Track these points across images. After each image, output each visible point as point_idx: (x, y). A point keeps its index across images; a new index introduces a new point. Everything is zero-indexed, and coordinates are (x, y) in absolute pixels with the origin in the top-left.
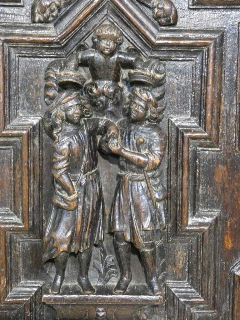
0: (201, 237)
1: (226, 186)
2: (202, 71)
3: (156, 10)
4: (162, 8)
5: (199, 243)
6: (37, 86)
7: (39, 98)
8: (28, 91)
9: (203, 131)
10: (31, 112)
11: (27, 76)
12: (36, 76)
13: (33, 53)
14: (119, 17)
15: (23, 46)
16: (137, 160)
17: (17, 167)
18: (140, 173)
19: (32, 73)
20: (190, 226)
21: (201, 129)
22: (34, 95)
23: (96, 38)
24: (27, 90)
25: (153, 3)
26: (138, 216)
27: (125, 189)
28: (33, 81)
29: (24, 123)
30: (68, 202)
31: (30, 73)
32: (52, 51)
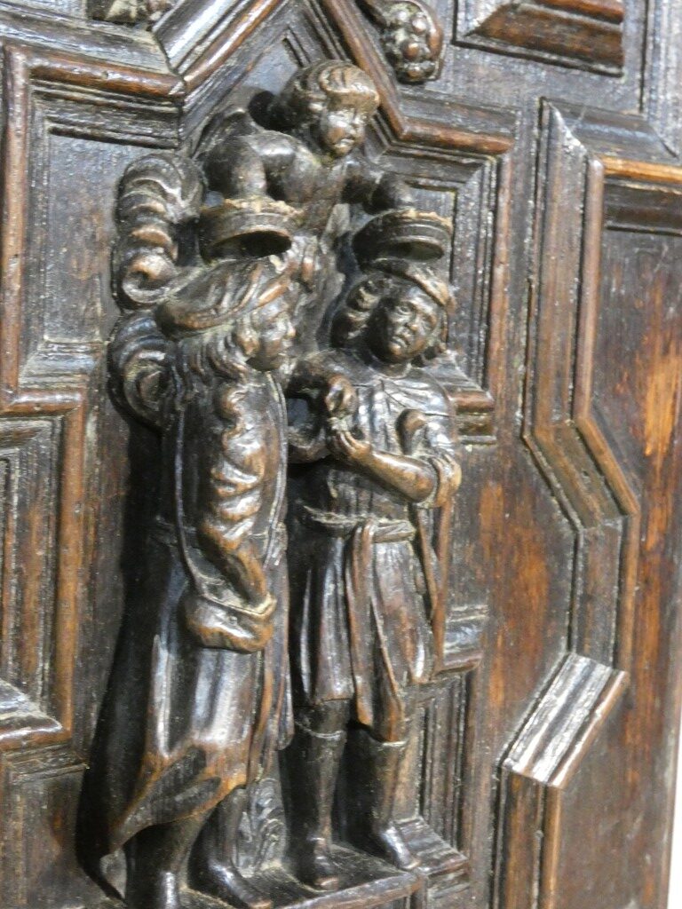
0: (461, 684)
1: (500, 537)
2: (479, 222)
3: (401, 36)
4: (424, 32)
5: (455, 701)
6: (94, 236)
7: (97, 280)
8: (68, 255)
9: (479, 388)
10: (71, 328)
11: (66, 202)
12: (92, 202)
13: (98, 123)
14: (319, 39)
15: (76, 95)
16: (414, 478)
17: (37, 519)
18: (398, 518)
19: (83, 191)
20: (451, 656)
21: (473, 384)
22: (84, 270)
23: (318, 101)
24: (65, 250)
25: (395, 14)
26: (397, 645)
27: (360, 567)
28: (84, 222)
29: (62, 364)
30: (256, 626)
31: (75, 192)
32: (147, 125)
